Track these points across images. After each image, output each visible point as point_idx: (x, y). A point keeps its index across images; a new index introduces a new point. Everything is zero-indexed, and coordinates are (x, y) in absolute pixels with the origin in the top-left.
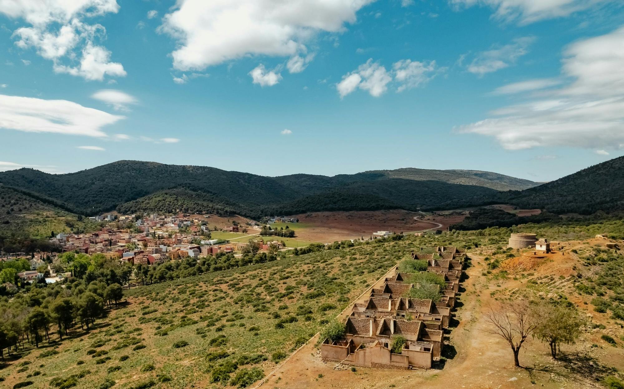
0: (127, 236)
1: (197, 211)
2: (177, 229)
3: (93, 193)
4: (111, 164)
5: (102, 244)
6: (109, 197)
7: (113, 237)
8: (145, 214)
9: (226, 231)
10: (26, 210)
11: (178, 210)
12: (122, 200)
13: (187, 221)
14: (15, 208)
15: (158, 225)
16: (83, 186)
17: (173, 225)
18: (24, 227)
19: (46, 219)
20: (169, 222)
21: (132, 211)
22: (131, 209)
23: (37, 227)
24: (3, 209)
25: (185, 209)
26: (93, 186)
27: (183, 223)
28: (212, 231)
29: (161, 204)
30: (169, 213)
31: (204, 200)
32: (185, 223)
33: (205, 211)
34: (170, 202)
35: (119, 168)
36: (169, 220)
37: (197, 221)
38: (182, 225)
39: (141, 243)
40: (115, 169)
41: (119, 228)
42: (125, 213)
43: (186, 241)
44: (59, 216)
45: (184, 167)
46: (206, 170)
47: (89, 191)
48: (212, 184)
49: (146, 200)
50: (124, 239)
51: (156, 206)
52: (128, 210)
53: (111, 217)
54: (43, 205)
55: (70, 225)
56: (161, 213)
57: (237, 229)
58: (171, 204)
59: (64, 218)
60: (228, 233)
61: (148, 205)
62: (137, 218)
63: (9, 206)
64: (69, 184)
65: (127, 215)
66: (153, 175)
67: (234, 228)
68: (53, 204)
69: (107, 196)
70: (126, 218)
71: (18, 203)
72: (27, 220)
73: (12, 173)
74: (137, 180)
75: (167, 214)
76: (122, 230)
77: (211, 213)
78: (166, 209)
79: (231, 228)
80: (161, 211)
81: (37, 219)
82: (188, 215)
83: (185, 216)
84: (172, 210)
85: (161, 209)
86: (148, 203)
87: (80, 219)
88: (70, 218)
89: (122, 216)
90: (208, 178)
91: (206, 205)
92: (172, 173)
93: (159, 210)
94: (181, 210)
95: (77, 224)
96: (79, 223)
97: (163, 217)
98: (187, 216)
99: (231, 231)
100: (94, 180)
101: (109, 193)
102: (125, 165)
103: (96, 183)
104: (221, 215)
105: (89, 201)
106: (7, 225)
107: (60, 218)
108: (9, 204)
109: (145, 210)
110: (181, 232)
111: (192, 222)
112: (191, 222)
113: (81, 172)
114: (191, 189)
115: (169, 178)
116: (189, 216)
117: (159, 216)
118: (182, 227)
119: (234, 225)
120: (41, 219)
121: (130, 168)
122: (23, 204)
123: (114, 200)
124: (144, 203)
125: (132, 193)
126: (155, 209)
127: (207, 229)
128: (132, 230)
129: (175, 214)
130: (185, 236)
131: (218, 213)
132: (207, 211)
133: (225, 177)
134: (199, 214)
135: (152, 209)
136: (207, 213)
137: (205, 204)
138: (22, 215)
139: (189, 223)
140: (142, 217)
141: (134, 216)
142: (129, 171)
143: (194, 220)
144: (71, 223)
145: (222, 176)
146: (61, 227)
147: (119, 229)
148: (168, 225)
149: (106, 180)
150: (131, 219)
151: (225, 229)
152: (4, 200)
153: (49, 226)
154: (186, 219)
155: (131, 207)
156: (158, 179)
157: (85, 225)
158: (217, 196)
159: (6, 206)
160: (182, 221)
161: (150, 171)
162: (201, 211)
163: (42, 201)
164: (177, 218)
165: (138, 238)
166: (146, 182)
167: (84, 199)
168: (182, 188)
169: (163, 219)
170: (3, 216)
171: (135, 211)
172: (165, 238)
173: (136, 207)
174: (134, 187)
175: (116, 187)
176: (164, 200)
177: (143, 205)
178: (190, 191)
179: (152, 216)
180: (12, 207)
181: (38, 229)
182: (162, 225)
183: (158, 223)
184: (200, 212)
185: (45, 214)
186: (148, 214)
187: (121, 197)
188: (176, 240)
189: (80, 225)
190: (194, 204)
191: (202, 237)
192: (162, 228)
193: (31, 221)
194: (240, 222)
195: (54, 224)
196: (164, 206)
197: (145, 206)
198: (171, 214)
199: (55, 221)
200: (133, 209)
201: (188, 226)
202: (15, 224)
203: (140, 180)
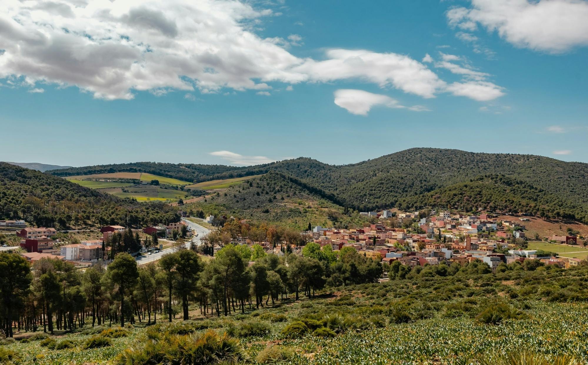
0: (400, 235)
1: (510, 211)
2: (475, 231)
3: (371, 186)
4: (400, 152)
5: (364, 242)
6: (391, 192)
7: (381, 235)
8: (433, 212)
9: (555, 242)
10: (289, 198)
11: (480, 209)
12: (407, 195)
13: (492, 223)
14: (278, 196)
15: (449, 226)
16: (363, 178)
17: (470, 228)
18: (282, 217)
19: (307, 209)
20: (464, 223)
21: (416, 207)
22: (415, 205)
23: (296, 218)
24: (267, 196)
25: (491, 207)
26: (374, 178)
27: (485, 225)
28: (530, 240)
29: (456, 199)
30: (467, 211)
31: (523, 198)
32: (489, 225)
33: (522, 211)
34: (471, 197)
35: (409, 157)
36: (466, 221)
37: (507, 224)
38: (484, 228)
39: (416, 245)
40: (405, 158)
41: (393, 225)
42: (407, 209)
43: (485, 248)
44: (322, 207)
45: (498, 156)
46: (530, 160)
47: (367, 183)
48: (538, 179)
49: (436, 193)
50: (396, 239)
51: (448, 202)
52: (410, 206)
53: (387, 214)
54: (309, 195)
55: (334, 218)
56: (455, 211)
57: (575, 239)
58: (471, 200)
59: (326, 209)
60: (557, 245)
61: (439, 200)
62: (422, 216)
63: (273, 193)
64: (347, 176)
65: (409, 212)
66: (453, 166)
67: (568, 238)
68: (320, 194)
69: (387, 190)
70: (406, 216)
71: (282, 190)
72: (287, 210)
73: (288, 162)
74: (431, 172)
75: (464, 213)
76: (396, 229)
77: (531, 215)
78: (464, 206)
79: (564, 238)
80: (457, 208)
81: (298, 209)
82: (494, 215)
83: (489, 216)
84: (471, 208)
85: (456, 206)
86: (439, 198)
87: (346, 212)
88: (334, 210)
89: (402, 213)
90: (534, 170)
91: (525, 204)
92: (480, 165)
93: (454, 206)
94: (485, 208)
95: (341, 218)
96: (345, 217)
97: (458, 216)
98: (494, 217)
99: (562, 242)
100: (377, 172)
101: (391, 186)
102: (417, 154)
103: (377, 175)
104: (548, 219)
105: (365, 195)
106: (266, 214)
107: (323, 209)
108: (273, 191)
109: (434, 206)
110: (480, 236)
111: (500, 225)
112: (498, 225)
113: (364, 162)
114: (504, 182)
115: (474, 170)
116: (496, 217)
117: (451, 215)
118: (484, 231)
119: (571, 234)
120: (301, 209)
121: (423, 157)
122: (287, 191)
123: (396, 195)
124: (434, 197)
125: (421, 187)
126: (447, 205)
127: (522, 236)
128: (410, 229)
129: (475, 213)
130: (485, 241)
131: (543, 215)
132: (526, 211)
133: (561, 170)
134: (512, 215)
135: (443, 205)
136: (526, 215)
137: (524, 202)
138: (283, 204)
139: (494, 226)
140: (428, 215)
141: (417, 213)
142: (421, 160)
143: (503, 222)
144: (334, 216)
145: (557, 169)
146: (321, 220)
147: (393, 228)
148: (462, 227)
149: (391, 171)
150: (413, 217)
151: (554, 238)
152: (268, 186)
153: (309, 217)
154: (491, 220)
155: (416, 202)
156: (459, 172)
157: (352, 220)
158: (545, 194)
159: (270, 193)
160: (484, 223)
161: (450, 161)
162: (516, 212)
163: (308, 190)
164: (478, 218)
165: (415, 238)
166: (443, 175)
167: (360, 193)
168: (491, 181)
169: (457, 219)
170: (265, 205)
171: (421, 208)
172: (454, 242)
173: (422, 202)
174: (425, 181)
175: (402, 178)
176: (461, 194)
177: (432, 200)
178: (502, 186)
179: (442, 214)
180: (275, 195)
181: (296, 220)
182: (454, 227)
183: (448, 223)
184: (514, 213)
185: (307, 204)
186: (437, 212)
187: (407, 191)
188: (469, 244)
189: (346, 219)
190: (506, 201)
191: (513, 245)
192: (454, 230)
193: (291, 211)
194: (581, 231)
195: (315, 215)
196: (460, 202)
197: (434, 202)
198: (469, 213)
199: (316, 212)
200: (418, 204)
201: (493, 231)
202: (274, 214)
203: (435, 172)
